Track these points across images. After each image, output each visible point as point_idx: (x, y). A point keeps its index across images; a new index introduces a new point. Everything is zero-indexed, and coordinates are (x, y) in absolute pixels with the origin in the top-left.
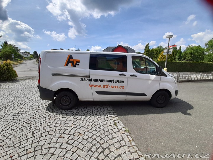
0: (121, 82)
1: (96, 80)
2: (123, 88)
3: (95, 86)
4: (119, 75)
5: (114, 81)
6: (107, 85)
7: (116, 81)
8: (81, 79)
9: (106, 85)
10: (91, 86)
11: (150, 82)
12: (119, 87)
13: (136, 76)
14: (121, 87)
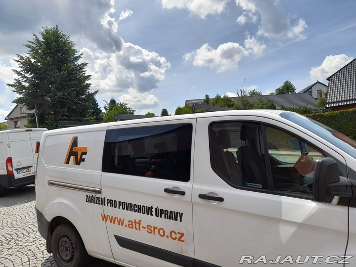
0: (174, 216)
1: (112, 203)
2: (179, 239)
3: (113, 220)
4: (167, 191)
5: (154, 210)
6: (137, 221)
7: (160, 213)
8: (87, 196)
9: (135, 222)
10: (105, 218)
11: (286, 232)
12: (167, 233)
13: (221, 200)
14: (173, 235)
